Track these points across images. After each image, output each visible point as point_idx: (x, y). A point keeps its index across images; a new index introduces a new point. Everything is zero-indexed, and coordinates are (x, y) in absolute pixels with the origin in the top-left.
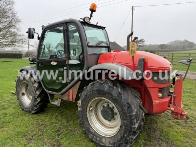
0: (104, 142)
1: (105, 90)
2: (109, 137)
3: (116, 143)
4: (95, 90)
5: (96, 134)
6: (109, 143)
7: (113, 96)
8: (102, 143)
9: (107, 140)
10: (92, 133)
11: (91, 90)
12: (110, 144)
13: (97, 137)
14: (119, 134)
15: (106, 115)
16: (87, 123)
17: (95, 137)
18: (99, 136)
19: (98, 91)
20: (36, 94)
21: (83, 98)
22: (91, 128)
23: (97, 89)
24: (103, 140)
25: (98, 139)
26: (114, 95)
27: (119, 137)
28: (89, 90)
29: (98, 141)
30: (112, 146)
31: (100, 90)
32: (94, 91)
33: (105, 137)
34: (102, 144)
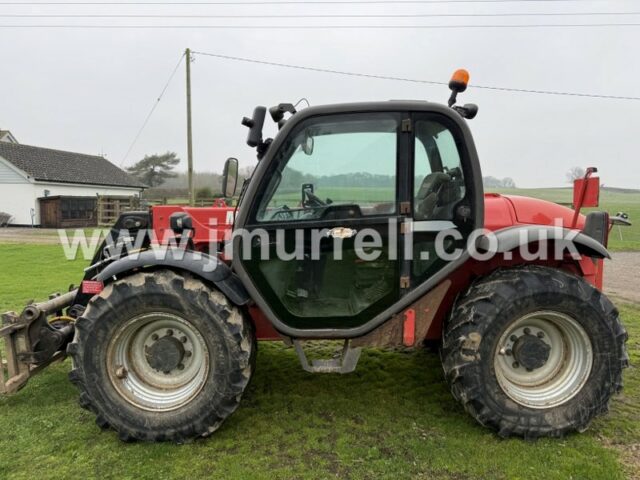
0: (550, 422)
1: (561, 291)
2: (559, 406)
3: (583, 411)
4: (529, 297)
5: (524, 410)
6: (564, 420)
7: (582, 301)
8: (548, 426)
9: (559, 415)
10: (511, 412)
11: (517, 297)
12: (568, 419)
13: (528, 416)
14: (588, 388)
15: (532, 356)
16: (496, 390)
17: (523, 419)
18: (532, 413)
19: (538, 298)
20: (242, 352)
21: (490, 325)
22: (508, 402)
23: (536, 291)
24: (548, 418)
25: (533, 420)
26: (584, 299)
27: (590, 396)
28: (510, 298)
29: (533, 426)
30: (573, 422)
31: (545, 294)
32: (527, 300)
33: (548, 410)
34: (546, 430)
